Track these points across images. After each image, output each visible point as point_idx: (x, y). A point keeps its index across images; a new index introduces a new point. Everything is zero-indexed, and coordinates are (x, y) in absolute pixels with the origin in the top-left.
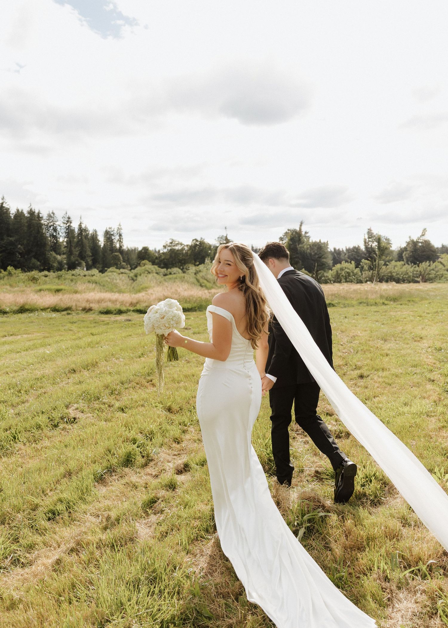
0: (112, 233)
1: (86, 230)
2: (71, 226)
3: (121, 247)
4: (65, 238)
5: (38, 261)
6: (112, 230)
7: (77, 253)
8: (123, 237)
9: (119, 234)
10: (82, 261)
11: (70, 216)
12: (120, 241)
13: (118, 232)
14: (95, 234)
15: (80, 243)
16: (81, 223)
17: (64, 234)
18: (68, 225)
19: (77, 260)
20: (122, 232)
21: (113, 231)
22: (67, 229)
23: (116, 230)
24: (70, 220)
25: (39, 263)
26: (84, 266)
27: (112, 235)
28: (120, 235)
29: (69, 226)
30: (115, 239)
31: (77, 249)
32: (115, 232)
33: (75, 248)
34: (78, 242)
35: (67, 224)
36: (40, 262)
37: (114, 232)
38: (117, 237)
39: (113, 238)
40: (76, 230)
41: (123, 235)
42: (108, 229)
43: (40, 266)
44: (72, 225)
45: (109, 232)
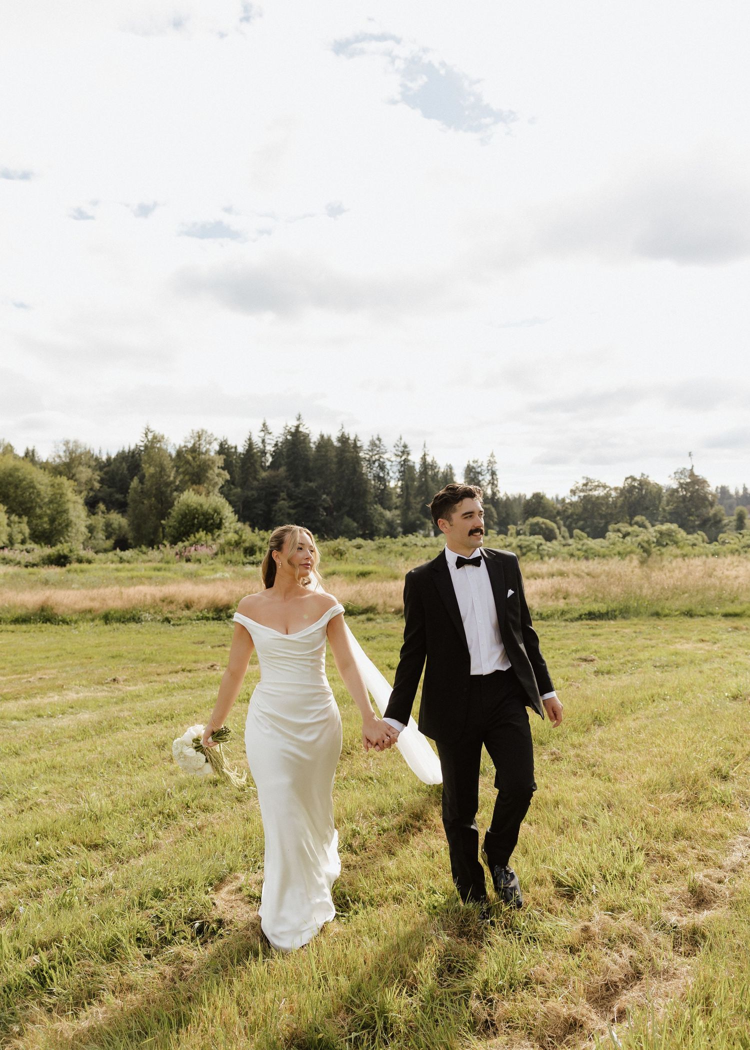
0: (479, 470)
1: (433, 466)
2: (409, 461)
3: (494, 494)
4: (399, 480)
5: (354, 520)
6: (479, 464)
7: (419, 506)
8: (498, 477)
9: (490, 471)
10: (427, 521)
11: (407, 443)
12: (493, 483)
13: (489, 468)
14: (449, 473)
15: (423, 489)
16: (425, 455)
17: (397, 474)
18: (403, 458)
19: (419, 519)
20: (496, 467)
21: (479, 467)
22: (402, 466)
23: (485, 464)
24: (407, 450)
25: (355, 525)
26: (431, 528)
27: (479, 473)
28: (493, 474)
29: (405, 461)
30: (483, 480)
31: (418, 499)
32: (484, 468)
33: (415, 498)
34: (420, 487)
35: (401, 457)
36: (358, 523)
37: (482, 468)
38: (488, 477)
39: (480, 478)
40: (418, 467)
41: (497, 473)
42: (472, 464)
43: (358, 529)
44: (410, 458)
45: (473, 468)
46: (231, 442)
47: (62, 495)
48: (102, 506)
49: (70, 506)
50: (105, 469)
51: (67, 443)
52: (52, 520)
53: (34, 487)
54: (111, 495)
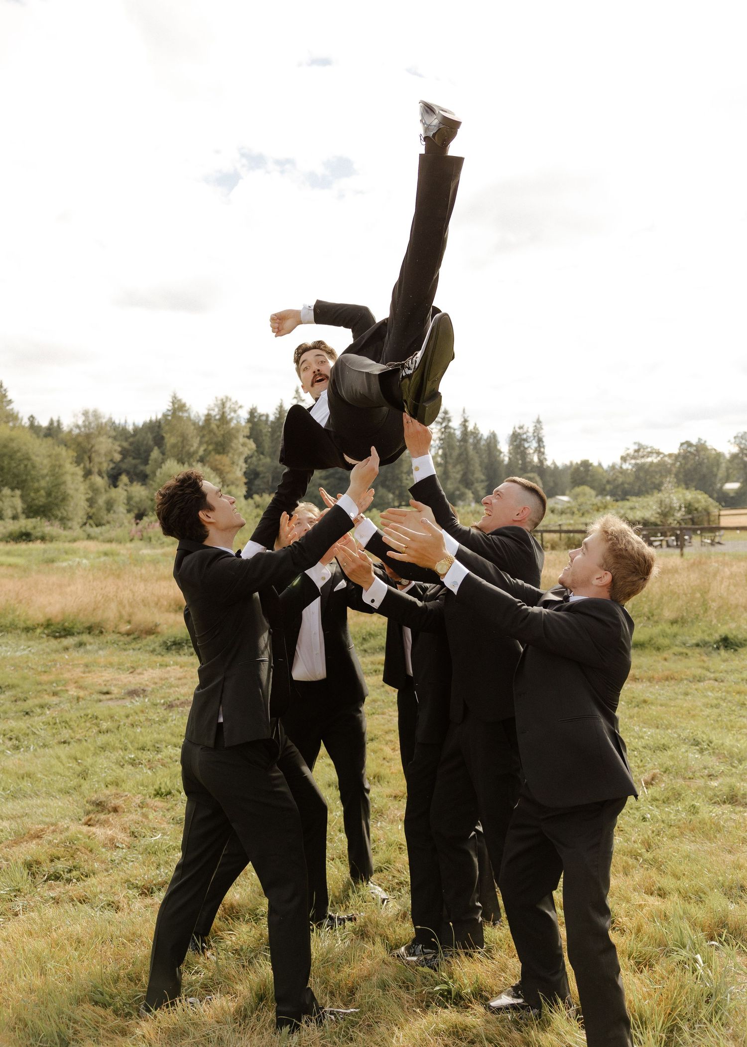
0: (525, 436)
1: (475, 434)
2: (450, 428)
3: (541, 461)
4: (439, 448)
5: (389, 491)
6: (525, 430)
7: (459, 476)
8: (545, 444)
9: (536, 438)
10: (467, 491)
11: (448, 409)
12: (540, 450)
13: (535, 434)
14: (493, 441)
15: (463, 459)
16: (466, 421)
17: (437, 442)
18: (444, 425)
19: (458, 489)
20: (545, 433)
21: (525, 433)
22: (442, 433)
23: (531, 430)
24: (447, 416)
25: (391, 496)
26: (471, 499)
27: (525, 440)
28: (540, 440)
29: (445, 427)
30: (529, 447)
31: (459, 467)
32: (530, 434)
33: (454, 466)
34: (460, 455)
35: (441, 424)
36: (393, 493)
37: (528, 434)
38: (534, 444)
39: (526, 445)
40: (458, 433)
41: (544, 439)
42: (518, 431)
43: (393, 500)
44: (451, 424)
45: (519, 434)
46: (261, 410)
47: (60, 466)
48: (124, 479)
49: (68, 478)
50: (131, 440)
51: (85, 414)
52: (49, 494)
53: (29, 459)
54: (135, 466)
